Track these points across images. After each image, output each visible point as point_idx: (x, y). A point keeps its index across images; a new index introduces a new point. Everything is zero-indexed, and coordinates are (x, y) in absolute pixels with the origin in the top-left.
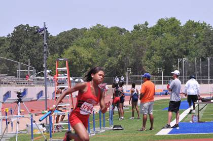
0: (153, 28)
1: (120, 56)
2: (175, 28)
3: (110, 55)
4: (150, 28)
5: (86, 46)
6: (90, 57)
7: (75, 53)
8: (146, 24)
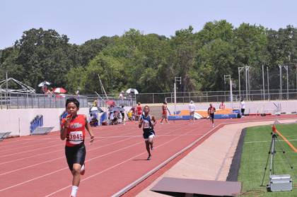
0: (199, 33)
1: (160, 66)
2: (227, 32)
3: (147, 66)
4: (196, 34)
5: (117, 55)
6: (122, 69)
7: (102, 64)
8: (191, 29)
